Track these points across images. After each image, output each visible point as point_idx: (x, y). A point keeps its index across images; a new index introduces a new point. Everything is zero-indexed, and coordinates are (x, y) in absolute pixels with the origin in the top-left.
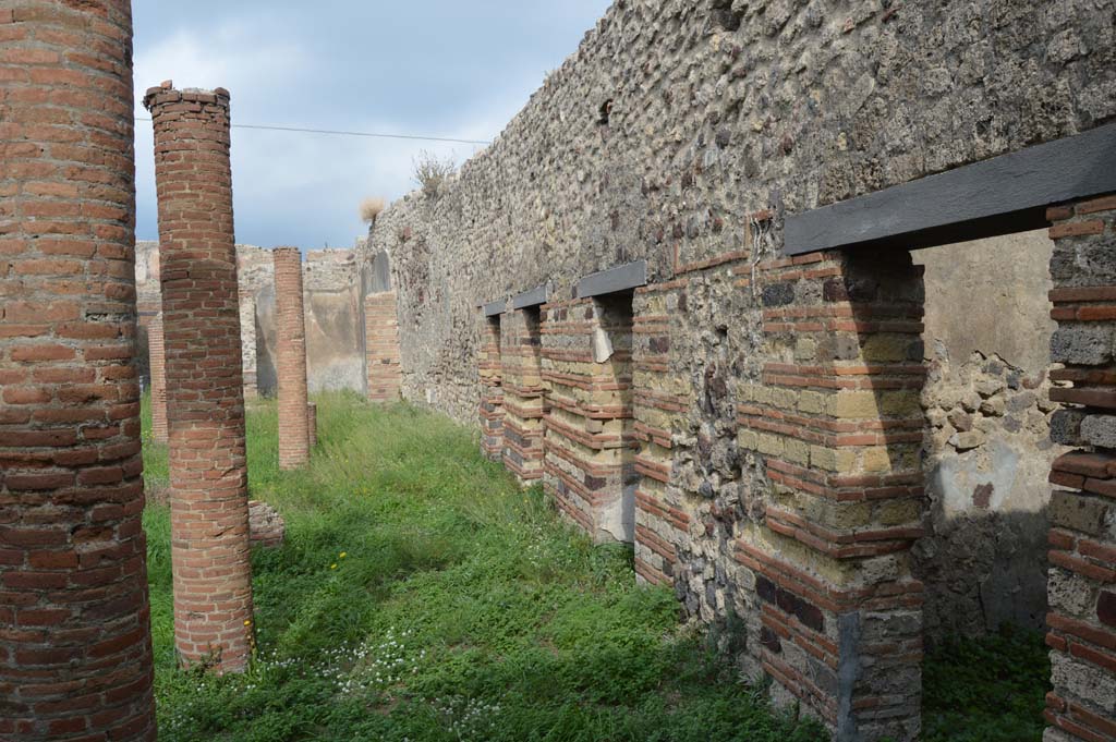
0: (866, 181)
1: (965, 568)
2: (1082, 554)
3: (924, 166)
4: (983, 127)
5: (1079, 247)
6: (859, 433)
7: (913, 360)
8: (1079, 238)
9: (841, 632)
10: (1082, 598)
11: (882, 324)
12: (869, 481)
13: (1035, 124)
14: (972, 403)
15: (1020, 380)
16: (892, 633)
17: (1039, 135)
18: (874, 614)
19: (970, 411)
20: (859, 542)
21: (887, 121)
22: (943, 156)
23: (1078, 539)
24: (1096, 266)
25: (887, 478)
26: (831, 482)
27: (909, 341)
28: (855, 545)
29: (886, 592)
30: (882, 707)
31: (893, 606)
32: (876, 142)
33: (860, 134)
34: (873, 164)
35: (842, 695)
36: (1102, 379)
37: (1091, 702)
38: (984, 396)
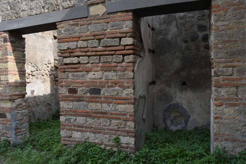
0: (15, 16)
1: (30, 107)
2: (65, 83)
3: (30, 14)
4: (43, 7)
5: (62, 29)
6: (13, 72)
7: (23, 57)
8: (62, 28)
9: (11, 116)
10: (65, 90)
11: (17, 49)
12: (16, 82)
13: (54, 8)
14: (30, 73)
15: (38, 69)
16: (22, 115)
17: (55, 10)
18: (18, 112)
19: (29, 75)
20: (14, 96)
21: (21, 4)
22: (34, 12)
23: (64, 80)
24: (65, 33)
25: (19, 82)
26: (7, 83)
27: (23, 53)
28: (13, 97)
29: (20, 107)
30: (21, 132)
31: (22, 110)
32: (18, 8)
33: (14, 6)
34: (17, 13)
35: (13, 130)
36: (67, 52)
37: (68, 108)
38: (32, 72)
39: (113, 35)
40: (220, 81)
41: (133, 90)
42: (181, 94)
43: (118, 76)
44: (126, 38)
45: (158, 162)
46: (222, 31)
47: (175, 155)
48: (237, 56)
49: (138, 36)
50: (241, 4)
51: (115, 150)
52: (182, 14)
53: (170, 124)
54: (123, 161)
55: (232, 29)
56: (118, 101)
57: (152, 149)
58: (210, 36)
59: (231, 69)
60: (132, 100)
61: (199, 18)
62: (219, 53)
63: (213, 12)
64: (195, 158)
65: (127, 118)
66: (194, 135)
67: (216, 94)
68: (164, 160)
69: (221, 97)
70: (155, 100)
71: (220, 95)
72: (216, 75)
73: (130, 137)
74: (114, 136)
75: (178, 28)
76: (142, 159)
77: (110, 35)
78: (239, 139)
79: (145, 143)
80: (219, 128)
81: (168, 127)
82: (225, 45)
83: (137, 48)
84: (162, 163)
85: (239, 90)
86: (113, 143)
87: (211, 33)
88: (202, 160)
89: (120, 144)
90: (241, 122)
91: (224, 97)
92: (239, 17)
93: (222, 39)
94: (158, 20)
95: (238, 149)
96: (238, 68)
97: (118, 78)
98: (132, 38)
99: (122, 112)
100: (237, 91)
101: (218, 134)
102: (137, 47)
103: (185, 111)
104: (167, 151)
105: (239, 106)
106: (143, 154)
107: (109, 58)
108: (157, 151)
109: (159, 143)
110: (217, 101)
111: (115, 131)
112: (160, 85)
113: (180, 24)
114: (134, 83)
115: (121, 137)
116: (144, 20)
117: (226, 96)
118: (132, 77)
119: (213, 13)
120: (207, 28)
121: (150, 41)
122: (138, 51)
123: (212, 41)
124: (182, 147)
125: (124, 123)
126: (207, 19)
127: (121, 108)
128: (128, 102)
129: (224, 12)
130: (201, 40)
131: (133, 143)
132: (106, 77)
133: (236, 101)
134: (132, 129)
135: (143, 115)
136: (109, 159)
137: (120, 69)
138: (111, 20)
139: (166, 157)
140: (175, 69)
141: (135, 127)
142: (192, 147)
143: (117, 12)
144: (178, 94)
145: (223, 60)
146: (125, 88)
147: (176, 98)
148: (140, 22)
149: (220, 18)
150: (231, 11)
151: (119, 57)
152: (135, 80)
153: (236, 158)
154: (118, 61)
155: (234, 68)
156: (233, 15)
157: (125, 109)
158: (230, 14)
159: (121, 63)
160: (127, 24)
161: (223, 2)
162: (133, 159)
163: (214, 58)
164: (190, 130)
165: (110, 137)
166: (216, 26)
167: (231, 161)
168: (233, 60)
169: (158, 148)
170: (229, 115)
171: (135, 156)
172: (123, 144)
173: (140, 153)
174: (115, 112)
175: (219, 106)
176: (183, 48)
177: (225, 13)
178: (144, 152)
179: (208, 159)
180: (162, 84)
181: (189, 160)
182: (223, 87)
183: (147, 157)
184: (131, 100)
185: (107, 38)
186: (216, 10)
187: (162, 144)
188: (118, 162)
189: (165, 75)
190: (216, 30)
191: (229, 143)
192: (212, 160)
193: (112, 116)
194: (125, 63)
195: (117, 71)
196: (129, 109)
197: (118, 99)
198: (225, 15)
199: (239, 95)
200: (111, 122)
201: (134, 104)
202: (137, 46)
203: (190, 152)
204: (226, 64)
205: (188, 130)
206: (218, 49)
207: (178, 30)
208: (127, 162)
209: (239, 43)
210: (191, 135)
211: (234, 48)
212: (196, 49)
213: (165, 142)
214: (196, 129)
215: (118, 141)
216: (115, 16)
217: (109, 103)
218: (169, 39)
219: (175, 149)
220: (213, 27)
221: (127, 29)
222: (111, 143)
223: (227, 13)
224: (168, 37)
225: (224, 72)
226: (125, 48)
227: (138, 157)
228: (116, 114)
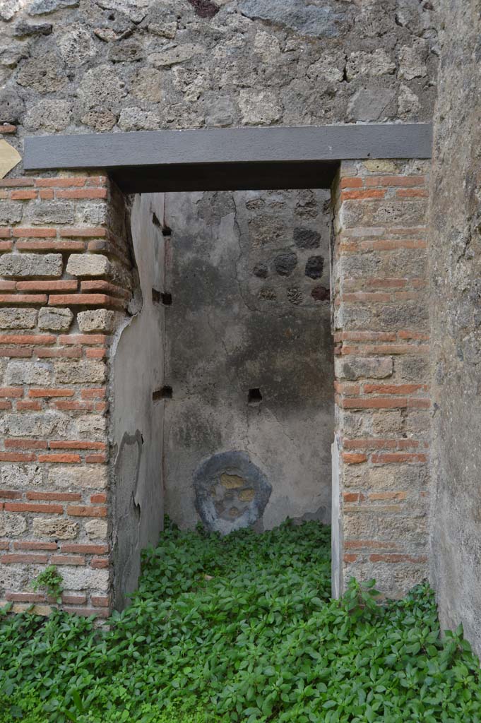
39: (41, 241)
40: (359, 393)
41: (103, 420)
42: (247, 425)
43: (57, 375)
44: (83, 255)
45: (182, 638)
46: (366, 253)
47: (234, 611)
48: (405, 324)
49: (121, 250)
50: (415, 182)
51: (43, 615)
52: (252, 194)
53: (214, 514)
54: (72, 647)
55: (393, 249)
56: (54, 454)
57: (163, 596)
58: (332, 265)
59: (388, 359)
60: (100, 451)
61: (300, 210)
62: (356, 314)
63: (344, 197)
64: (289, 615)
65: (84, 509)
66: (283, 545)
67: (350, 431)
68: (202, 631)
69: (362, 439)
70: (171, 443)
71: (359, 434)
72: (350, 376)
73: (94, 568)
74: (42, 569)
75: (241, 235)
76: (133, 635)
77: (32, 241)
78: (409, 553)
79: (141, 579)
80: (357, 527)
81: (207, 523)
82: (373, 291)
83: (118, 288)
84: (196, 640)
85: (408, 418)
86: (37, 591)
87: (337, 256)
88: (311, 621)
89: (61, 593)
90: (413, 505)
91: (370, 439)
92: (411, 219)
93: (365, 275)
94: (183, 206)
95: (406, 581)
96: (407, 358)
97: (54, 379)
98: (105, 257)
99: (67, 488)
100: (403, 422)
101: (355, 544)
102: (119, 285)
103: (257, 476)
104: (210, 602)
105: (409, 463)
106: (136, 620)
107: (27, 317)
108: (180, 603)
109: (184, 577)
110: (350, 450)
111: (45, 550)
112: (187, 399)
113: (246, 222)
114: (106, 398)
115: (64, 571)
116: (142, 201)
117: (375, 435)
118: (102, 379)
119: (344, 202)
120: (319, 239)
121: (157, 266)
122: (123, 297)
123: (338, 281)
124: (254, 583)
125: (75, 524)
126: (321, 213)
127: (64, 475)
128: (88, 458)
129: (372, 201)
130: (303, 272)
131: (105, 586)
132: (14, 376)
133: (401, 450)
134: (101, 543)
135: (133, 495)
136: (23, 646)
137: (61, 353)
138: (36, 192)
139: (208, 620)
140: (231, 354)
141: (110, 537)
142: (280, 582)
143: (56, 170)
144: (238, 424)
145: (368, 334)
146: (77, 413)
147: (233, 438)
148: (128, 208)
149: (363, 217)
150: (392, 199)
151: (61, 315)
152: (111, 387)
153: (402, 608)
154: (58, 327)
155: (397, 357)
156: (396, 212)
157: (77, 479)
158: (387, 209)
159: (67, 332)
160: (88, 209)
161: (371, 173)
162: (104, 636)
163: (344, 329)
164: (271, 528)
165: (28, 570)
166: (350, 238)
167: (389, 618)
168: (395, 336)
169: (183, 594)
170: (382, 489)
171: (111, 626)
172: (70, 592)
173: (125, 616)
174: (45, 492)
175: (357, 464)
176: (253, 293)
177: (375, 205)
178: (139, 611)
179: (328, 618)
180: (193, 396)
181: (274, 622)
182: (367, 410)
183: (149, 627)
184: (97, 450)
185: (22, 251)
186: (351, 194)
187: (193, 577)
188: (55, 654)
189: (200, 368)
190: (351, 248)
191: (382, 566)
192: (338, 620)
193: (33, 503)
194: (78, 335)
195: (52, 358)
196: (89, 480)
197: (55, 449)
198: (375, 210)
199: (407, 433)
200: (31, 523)
201: (108, 463)
202: (118, 282)
203: (277, 600)
204: (376, 346)
205: (265, 529)
206: (355, 303)
207: (239, 240)
208: (86, 648)
209: (409, 289)
210: (275, 544)
211: (396, 301)
212: (289, 298)
213: (200, 571)
214: (289, 524)
215: (54, 585)
216: (52, 182)
217: (24, 461)
218: (215, 265)
219: (233, 593)
220: (344, 241)
221: (88, 225)
222: (30, 591)
223: (381, 204)
224: (211, 257)
225: (370, 370)
226: (79, 285)
227: (121, 629)
228: (48, 497)
